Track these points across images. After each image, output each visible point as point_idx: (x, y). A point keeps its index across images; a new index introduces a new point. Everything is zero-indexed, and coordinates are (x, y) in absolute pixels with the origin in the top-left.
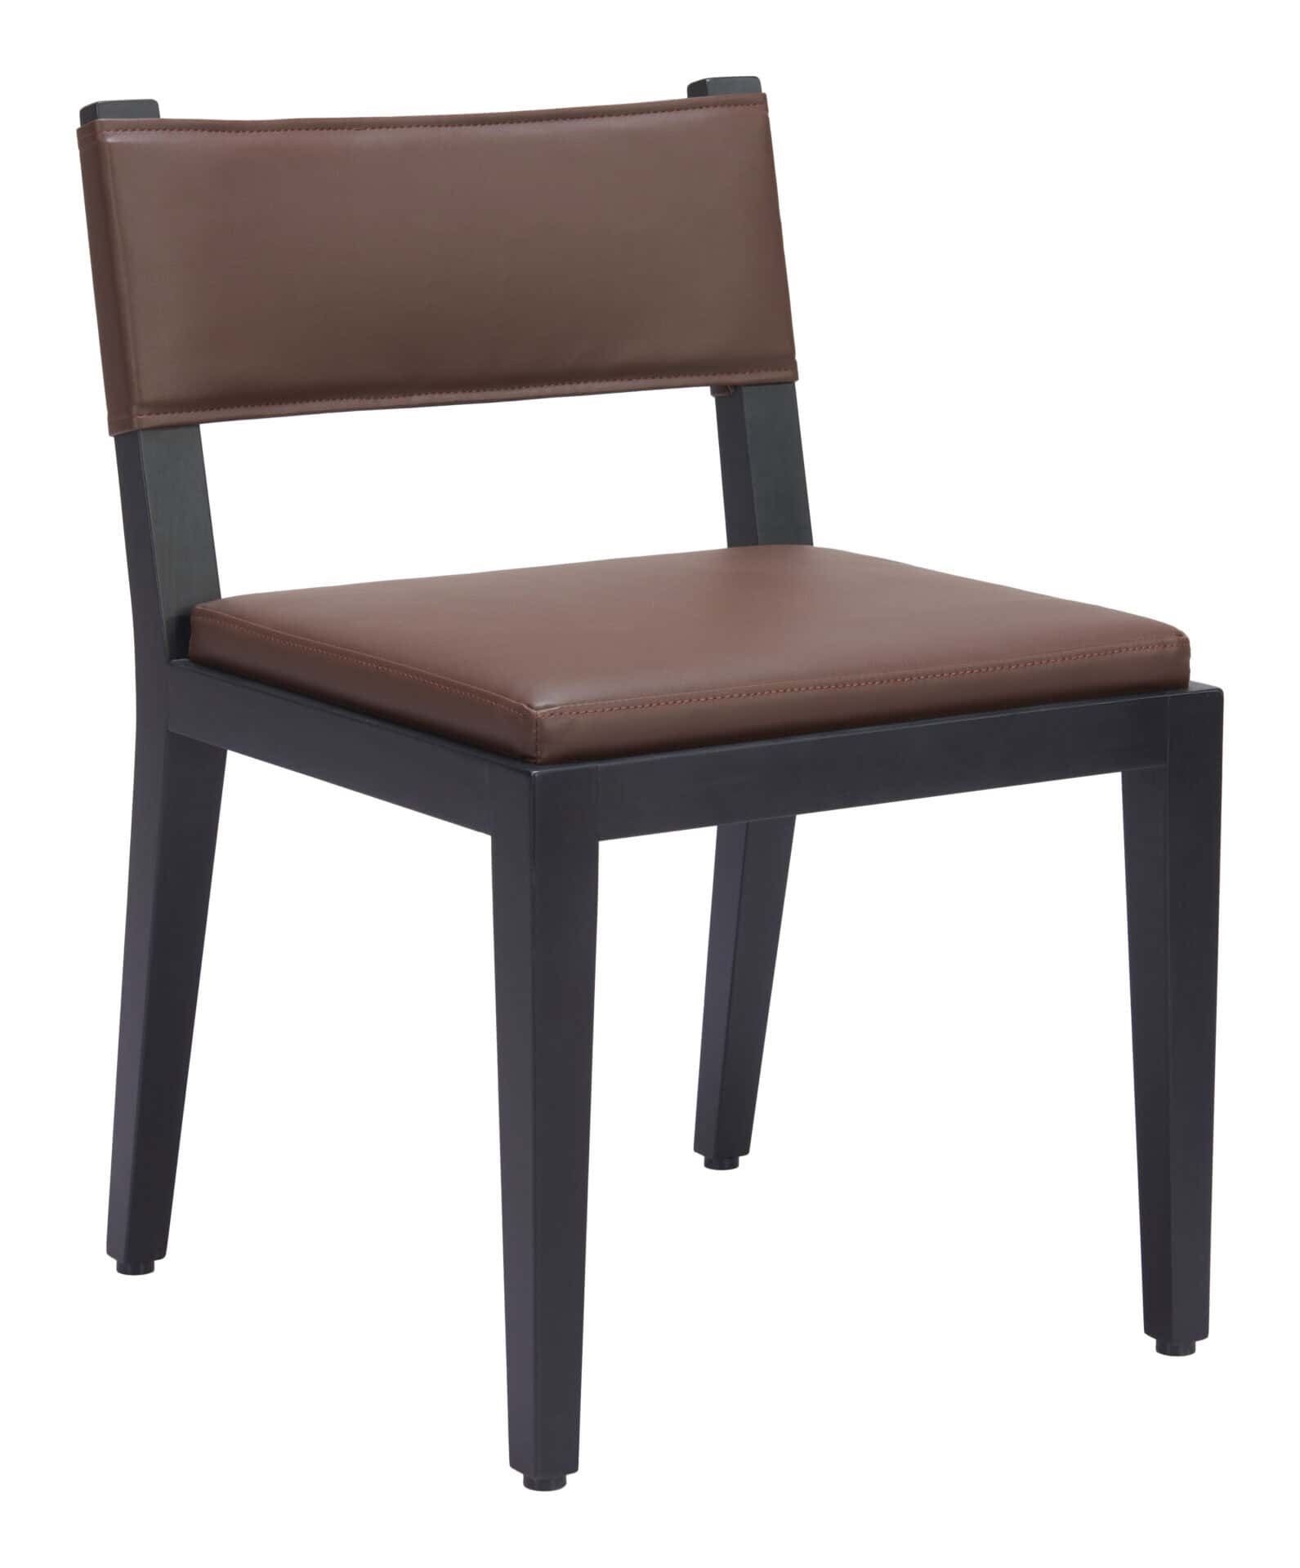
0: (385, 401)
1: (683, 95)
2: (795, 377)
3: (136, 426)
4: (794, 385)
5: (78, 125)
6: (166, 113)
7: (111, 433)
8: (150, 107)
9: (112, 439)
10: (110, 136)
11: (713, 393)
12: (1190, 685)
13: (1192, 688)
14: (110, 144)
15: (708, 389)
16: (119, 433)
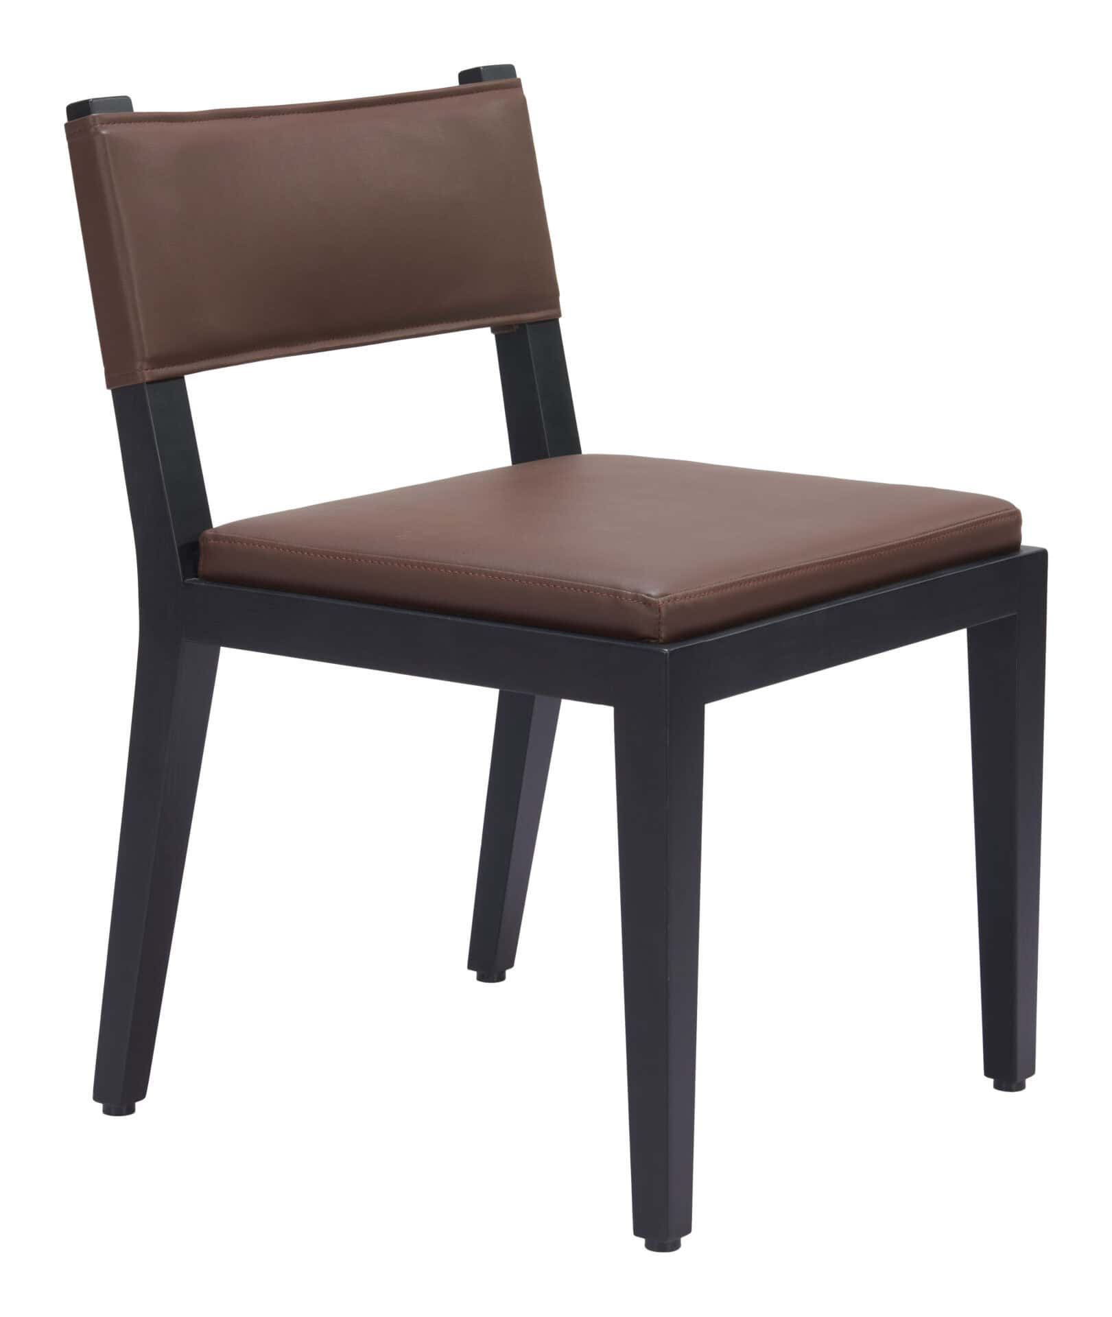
0: (293, 350)
1: (454, 82)
2: (559, 315)
3: (140, 381)
4: (558, 323)
5: (65, 120)
6: (138, 107)
7: (108, 387)
8: (125, 102)
9: (109, 392)
10: (104, 129)
11: (493, 331)
12: (1021, 548)
13: (1024, 552)
14: (103, 135)
15: (489, 329)
16: (114, 388)
